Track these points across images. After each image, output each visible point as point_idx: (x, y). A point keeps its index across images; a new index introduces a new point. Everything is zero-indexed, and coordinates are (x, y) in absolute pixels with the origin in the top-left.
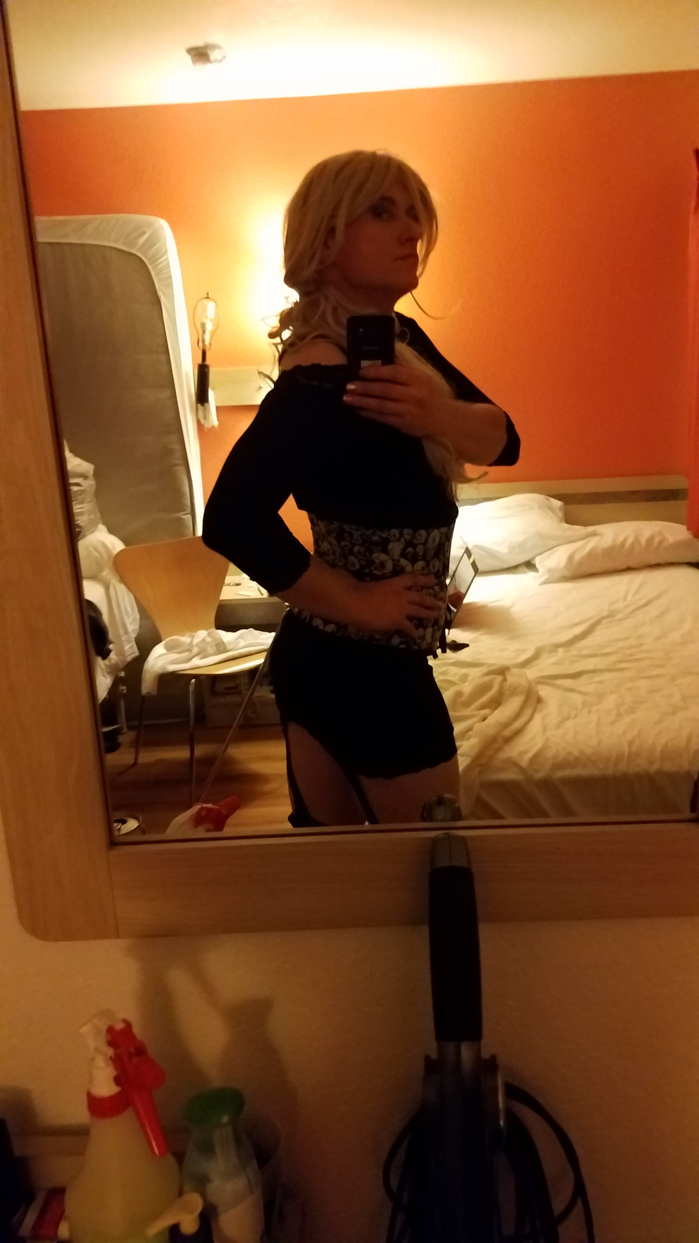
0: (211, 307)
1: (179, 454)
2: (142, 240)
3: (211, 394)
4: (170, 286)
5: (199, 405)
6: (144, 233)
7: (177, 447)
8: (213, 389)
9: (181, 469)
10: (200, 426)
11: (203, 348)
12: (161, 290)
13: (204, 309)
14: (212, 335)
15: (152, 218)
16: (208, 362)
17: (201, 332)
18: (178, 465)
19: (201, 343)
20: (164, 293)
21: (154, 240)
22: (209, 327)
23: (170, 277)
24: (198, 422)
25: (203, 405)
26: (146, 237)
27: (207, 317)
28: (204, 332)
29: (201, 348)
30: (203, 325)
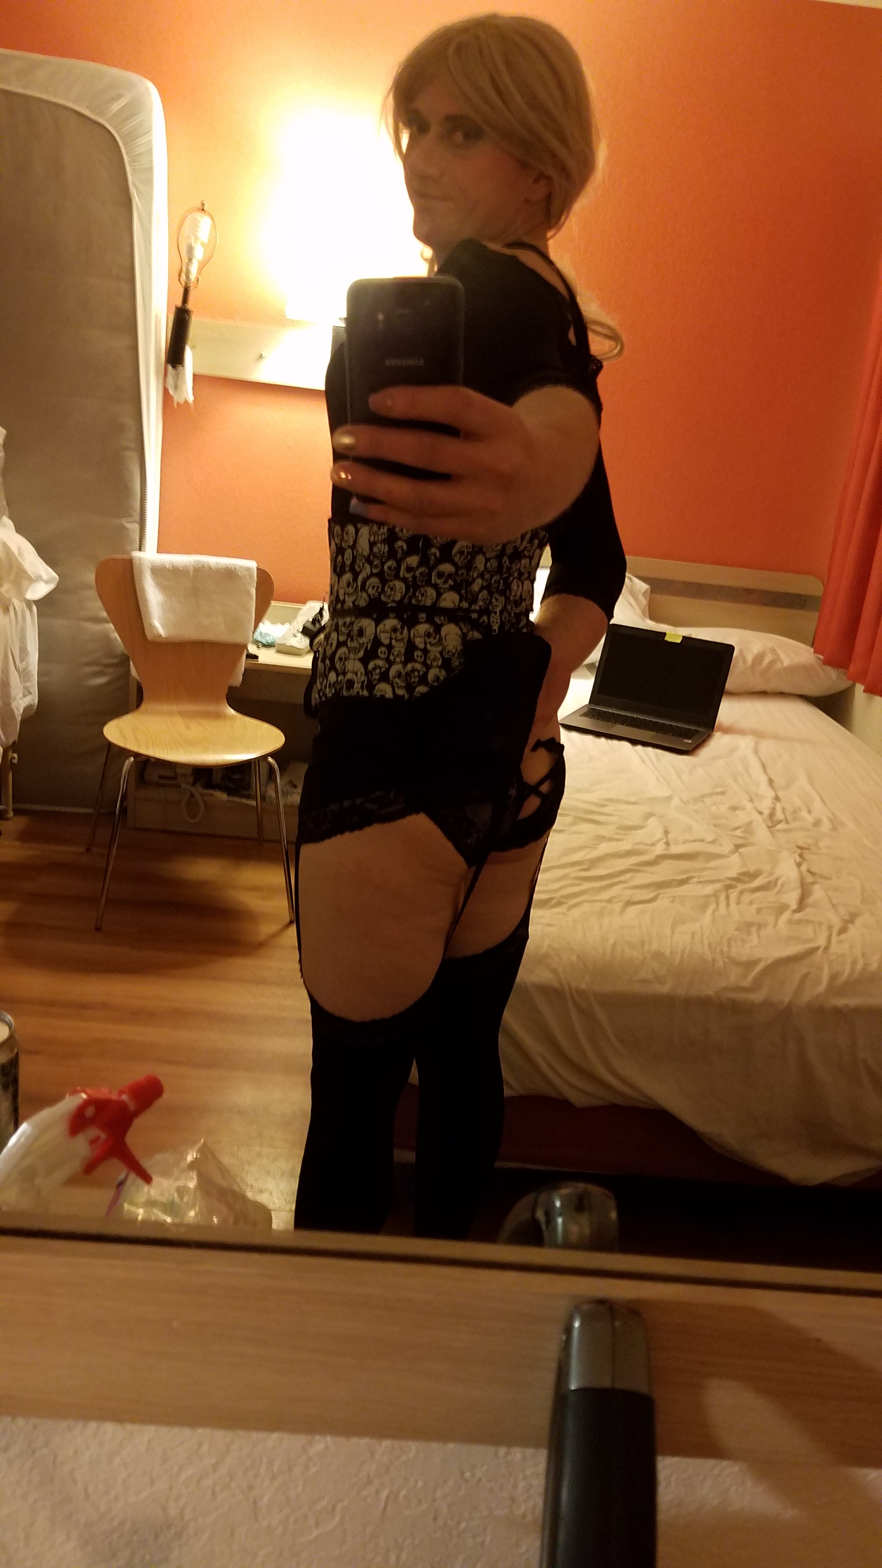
0: (204, 223)
1: (132, 434)
2: (115, 107)
3: (189, 354)
4: (149, 182)
5: (170, 368)
6: (120, 96)
7: (130, 422)
8: (193, 347)
9: (133, 455)
10: (167, 397)
11: (186, 283)
12: (136, 187)
13: (195, 225)
14: (202, 266)
15: (134, 77)
16: (190, 306)
17: (185, 259)
18: (128, 448)
19: (183, 276)
20: (139, 192)
21: (135, 108)
22: (199, 254)
23: (150, 169)
24: (166, 392)
25: (174, 367)
26: (122, 102)
27: (197, 238)
28: (190, 260)
29: (184, 284)
30: (190, 249)
